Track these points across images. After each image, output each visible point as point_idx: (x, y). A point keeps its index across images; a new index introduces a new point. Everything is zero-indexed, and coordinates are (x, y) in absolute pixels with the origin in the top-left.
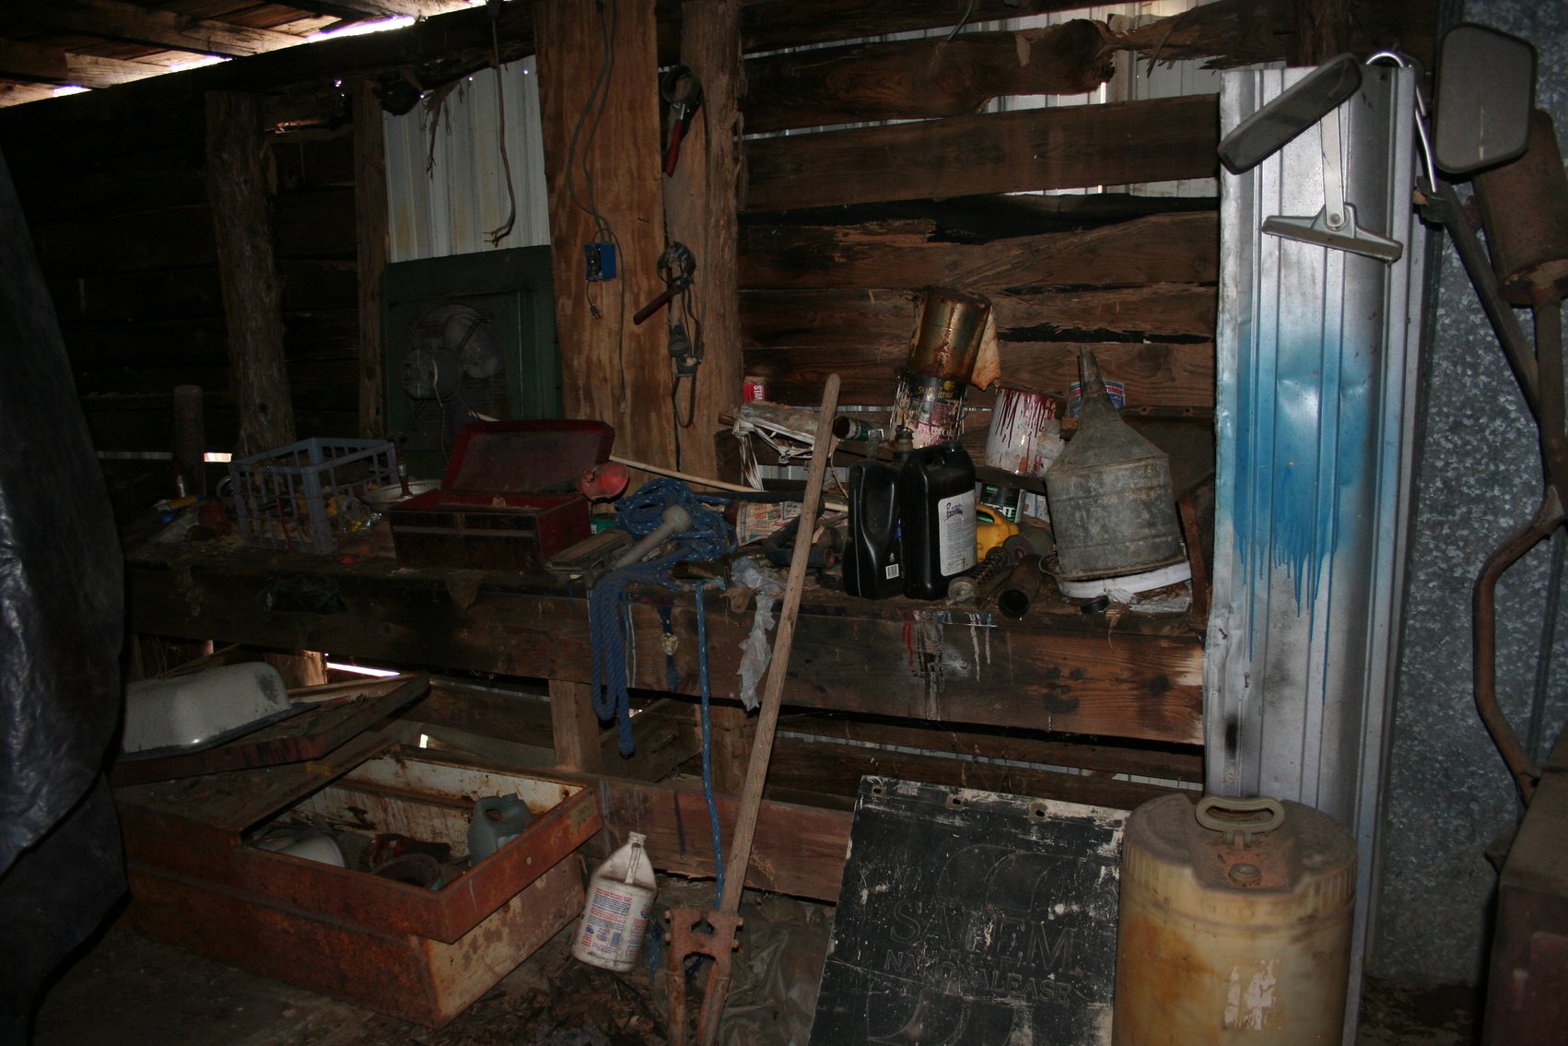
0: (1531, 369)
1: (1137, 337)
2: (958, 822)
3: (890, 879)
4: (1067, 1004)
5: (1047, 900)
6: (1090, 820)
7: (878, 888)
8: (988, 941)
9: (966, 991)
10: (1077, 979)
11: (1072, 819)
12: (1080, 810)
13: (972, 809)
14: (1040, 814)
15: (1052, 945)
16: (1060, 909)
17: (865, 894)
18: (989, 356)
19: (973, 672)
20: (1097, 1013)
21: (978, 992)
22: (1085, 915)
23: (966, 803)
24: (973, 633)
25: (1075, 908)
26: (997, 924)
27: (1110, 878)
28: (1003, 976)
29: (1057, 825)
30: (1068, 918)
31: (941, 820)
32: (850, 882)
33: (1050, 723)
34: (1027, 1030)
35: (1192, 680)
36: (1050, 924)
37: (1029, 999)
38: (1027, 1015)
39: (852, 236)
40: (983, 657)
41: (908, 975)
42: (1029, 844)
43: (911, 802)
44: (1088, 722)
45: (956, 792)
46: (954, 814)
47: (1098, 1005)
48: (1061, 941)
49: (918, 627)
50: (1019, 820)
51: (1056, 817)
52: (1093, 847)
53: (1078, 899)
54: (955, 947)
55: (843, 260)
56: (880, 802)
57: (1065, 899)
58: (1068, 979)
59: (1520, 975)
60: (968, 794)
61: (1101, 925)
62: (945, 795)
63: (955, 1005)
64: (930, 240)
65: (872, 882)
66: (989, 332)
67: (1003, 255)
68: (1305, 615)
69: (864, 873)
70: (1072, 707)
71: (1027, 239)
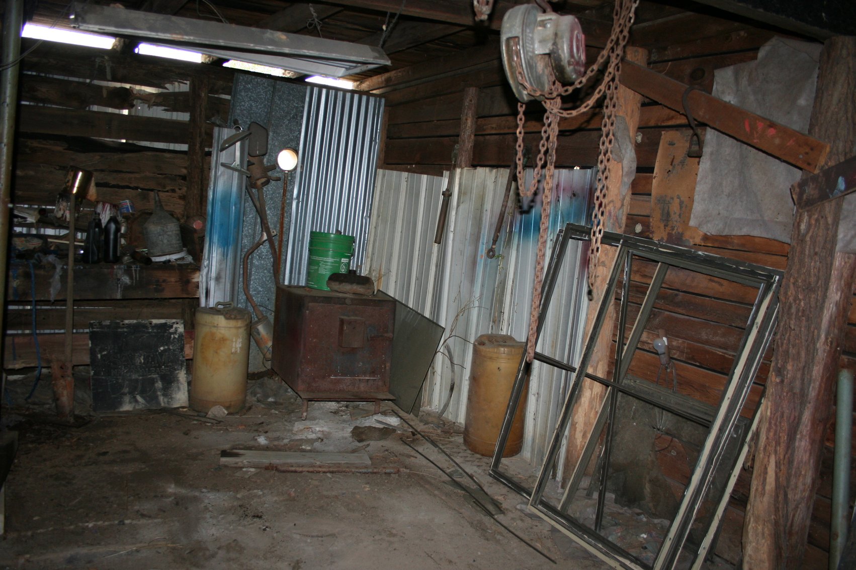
0: (258, 204)
1: (136, 188)
2: (125, 330)
3: (107, 350)
4: (169, 373)
5: (158, 347)
6: (166, 323)
7: (103, 353)
8: (143, 361)
9: (139, 376)
10: (170, 366)
11: (161, 324)
12: (163, 321)
13: (129, 326)
14: (151, 324)
15: (161, 358)
16: (162, 348)
17: (99, 356)
18: (92, 191)
19: (133, 283)
20: (178, 373)
21: (143, 376)
22: (169, 349)
23: (127, 324)
24: (133, 271)
25: (166, 347)
26: (144, 356)
27: (174, 338)
28: (149, 370)
29: (157, 326)
30: (165, 350)
31: (119, 330)
32: (93, 353)
33: (156, 295)
34: (160, 383)
35: (195, 280)
36: (160, 353)
37: (158, 374)
38: (159, 378)
39: (35, 144)
40: (136, 278)
41: (120, 376)
42: (149, 333)
43: (108, 327)
44: (167, 294)
45: (122, 322)
46: (123, 328)
47: (177, 372)
48: (164, 357)
49: (115, 270)
50: (145, 326)
51: (155, 324)
52: (168, 330)
53: (167, 345)
54: (133, 364)
55: (29, 152)
56: (97, 328)
57: (163, 345)
58: (167, 367)
59: (307, 312)
60: (126, 322)
61: (174, 350)
62: (119, 323)
63: (137, 380)
64: (64, 149)
65: (100, 352)
66: (93, 184)
67: (94, 159)
68: (225, 261)
69: (97, 350)
70: (163, 290)
71: (101, 154)
